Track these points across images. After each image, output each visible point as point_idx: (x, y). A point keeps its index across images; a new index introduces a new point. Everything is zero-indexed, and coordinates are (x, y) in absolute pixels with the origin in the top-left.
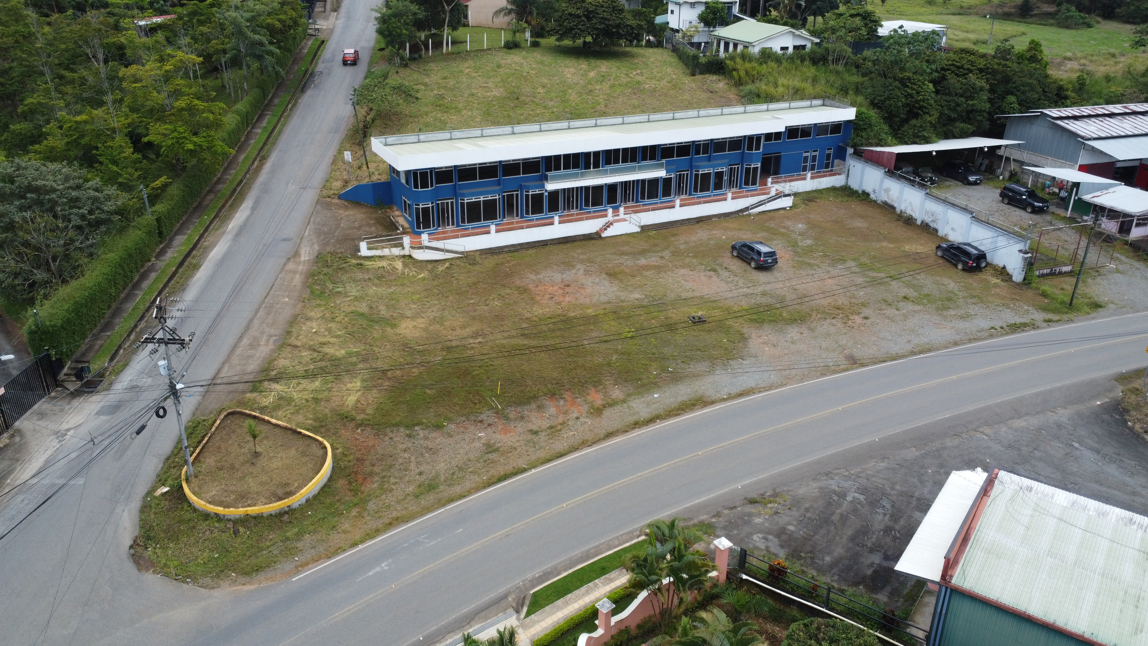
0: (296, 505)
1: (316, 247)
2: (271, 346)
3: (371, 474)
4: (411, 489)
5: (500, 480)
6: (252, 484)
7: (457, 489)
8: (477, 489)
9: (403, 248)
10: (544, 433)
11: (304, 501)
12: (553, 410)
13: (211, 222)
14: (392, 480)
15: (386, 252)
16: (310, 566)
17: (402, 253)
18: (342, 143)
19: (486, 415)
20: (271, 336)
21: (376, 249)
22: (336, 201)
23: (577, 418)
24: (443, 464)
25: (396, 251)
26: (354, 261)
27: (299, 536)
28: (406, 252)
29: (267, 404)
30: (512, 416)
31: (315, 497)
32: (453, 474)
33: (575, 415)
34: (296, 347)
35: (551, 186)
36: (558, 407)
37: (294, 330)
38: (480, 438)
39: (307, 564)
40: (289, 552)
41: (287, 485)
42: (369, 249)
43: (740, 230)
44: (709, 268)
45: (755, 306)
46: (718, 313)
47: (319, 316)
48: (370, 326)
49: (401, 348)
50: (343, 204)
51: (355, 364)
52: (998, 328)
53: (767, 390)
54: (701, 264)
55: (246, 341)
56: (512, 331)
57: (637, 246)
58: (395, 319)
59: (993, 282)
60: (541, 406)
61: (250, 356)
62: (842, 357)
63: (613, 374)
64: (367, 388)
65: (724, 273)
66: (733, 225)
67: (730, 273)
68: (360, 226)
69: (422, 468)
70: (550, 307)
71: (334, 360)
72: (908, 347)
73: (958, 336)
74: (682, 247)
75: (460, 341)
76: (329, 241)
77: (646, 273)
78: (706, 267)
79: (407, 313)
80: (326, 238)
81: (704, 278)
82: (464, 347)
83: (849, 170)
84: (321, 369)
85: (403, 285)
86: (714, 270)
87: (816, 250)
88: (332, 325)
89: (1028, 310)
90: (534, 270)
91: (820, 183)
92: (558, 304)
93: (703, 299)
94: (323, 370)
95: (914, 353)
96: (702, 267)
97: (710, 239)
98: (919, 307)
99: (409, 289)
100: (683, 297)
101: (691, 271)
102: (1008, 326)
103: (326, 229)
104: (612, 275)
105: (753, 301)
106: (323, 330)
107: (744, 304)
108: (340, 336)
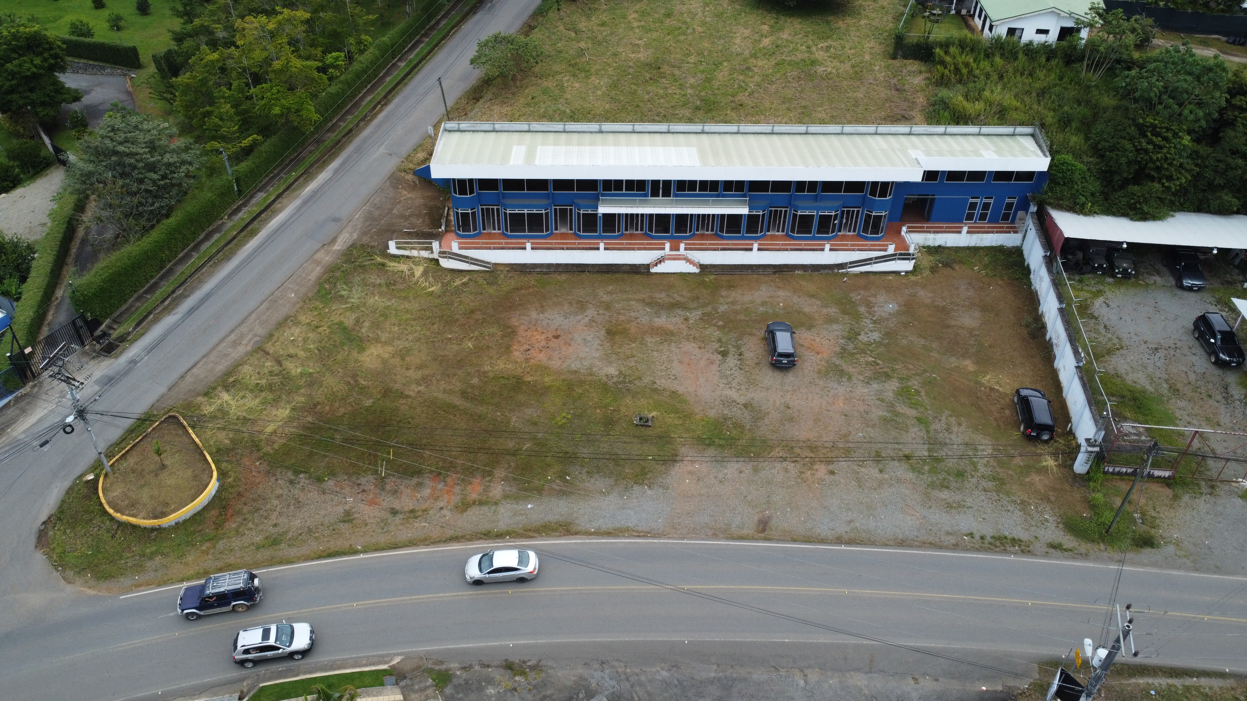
0: (166, 526)
1: (355, 236)
2: (249, 348)
3: (239, 512)
4: (258, 539)
5: (330, 555)
6: (145, 495)
7: (293, 552)
8: (307, 558)
9: (432, 252)
10: (401, 516)
11: (173, 523)
12: (427, 492)
13: (296, 180)
14: (250, 525)
15: (415, 253)
16: (142, 588)
17: (431, 256)
18: (460, 99)
19: (367, 480)
20: (256, 335)
21: (405, 249)
22: (410, 177)
23: (442, 508)
24: (299, 521)
25: (425, 254)
26: (379, 259)
27: (151, 557)
28: (435, 256)
29: (206, 412)
30: (388, 487)
31: (185, 521)
32: (300, 534)
33: (441, 504)
34: (267, 353)
35: (603, 209)
36: (434, 489)
37: (276, 334)
38: (346, 503)
39: (140, 586)
40: (139, 568)
41: (167, 504)
42: (398, 248)
43: (812, 296)
44: (722, 349)
45: (721, 420)
46: (671, 419)
47: (308, 321)
48: (342, 344)
49: (349, 379)
50: (414, 182)
51: (300, 387)
52: (977, 537)
53: (639, 536)
54: (720, 340)
55: (233, 337)
56: (457, 385)
57: (675, 295)
58: (369, 341)
59: (1044, 464)
60: (420, 485)
61: (226, 355)
62: (756, 519)
63: (510, 466)
64: (291, 419)
65: (732, 361)
66: (811, 287)
67: (739, 362)
68: (410, 216)
69: (280, 520)
70: (516, 362)
71: (286, 377)
72: (842, 529)
73: (915, 533)
74: (722, 308)
75: (404, 385)
76: (370, 230)
77: (648, 339)
78: (721, 347)
79: (384, 337)
80: (370, 225)
81: (703, 363)
82: (402, 393)
83: (1026, 231)
84: (270, 385)
85: (406, 298)
86: (724, 354)
87: (871, 351)
88: (311, 335)
89: (1047, 520)
90: (542, 306)
91: (982, 239)
92: (527, 360)
93: (674, 394)
94: (270, 388)
95: (839, 540)
96: (716, 345)
97: (764, 304)
98: (910, 475)
99: (407, 305)
100: (656, 386)
101: (700, 348)
102: (993, 537)
103: (377, 213)
104: (611, 333)
105: (726, 412)
106: (300, 339)
107: (712, 413)
108: (310, 350)
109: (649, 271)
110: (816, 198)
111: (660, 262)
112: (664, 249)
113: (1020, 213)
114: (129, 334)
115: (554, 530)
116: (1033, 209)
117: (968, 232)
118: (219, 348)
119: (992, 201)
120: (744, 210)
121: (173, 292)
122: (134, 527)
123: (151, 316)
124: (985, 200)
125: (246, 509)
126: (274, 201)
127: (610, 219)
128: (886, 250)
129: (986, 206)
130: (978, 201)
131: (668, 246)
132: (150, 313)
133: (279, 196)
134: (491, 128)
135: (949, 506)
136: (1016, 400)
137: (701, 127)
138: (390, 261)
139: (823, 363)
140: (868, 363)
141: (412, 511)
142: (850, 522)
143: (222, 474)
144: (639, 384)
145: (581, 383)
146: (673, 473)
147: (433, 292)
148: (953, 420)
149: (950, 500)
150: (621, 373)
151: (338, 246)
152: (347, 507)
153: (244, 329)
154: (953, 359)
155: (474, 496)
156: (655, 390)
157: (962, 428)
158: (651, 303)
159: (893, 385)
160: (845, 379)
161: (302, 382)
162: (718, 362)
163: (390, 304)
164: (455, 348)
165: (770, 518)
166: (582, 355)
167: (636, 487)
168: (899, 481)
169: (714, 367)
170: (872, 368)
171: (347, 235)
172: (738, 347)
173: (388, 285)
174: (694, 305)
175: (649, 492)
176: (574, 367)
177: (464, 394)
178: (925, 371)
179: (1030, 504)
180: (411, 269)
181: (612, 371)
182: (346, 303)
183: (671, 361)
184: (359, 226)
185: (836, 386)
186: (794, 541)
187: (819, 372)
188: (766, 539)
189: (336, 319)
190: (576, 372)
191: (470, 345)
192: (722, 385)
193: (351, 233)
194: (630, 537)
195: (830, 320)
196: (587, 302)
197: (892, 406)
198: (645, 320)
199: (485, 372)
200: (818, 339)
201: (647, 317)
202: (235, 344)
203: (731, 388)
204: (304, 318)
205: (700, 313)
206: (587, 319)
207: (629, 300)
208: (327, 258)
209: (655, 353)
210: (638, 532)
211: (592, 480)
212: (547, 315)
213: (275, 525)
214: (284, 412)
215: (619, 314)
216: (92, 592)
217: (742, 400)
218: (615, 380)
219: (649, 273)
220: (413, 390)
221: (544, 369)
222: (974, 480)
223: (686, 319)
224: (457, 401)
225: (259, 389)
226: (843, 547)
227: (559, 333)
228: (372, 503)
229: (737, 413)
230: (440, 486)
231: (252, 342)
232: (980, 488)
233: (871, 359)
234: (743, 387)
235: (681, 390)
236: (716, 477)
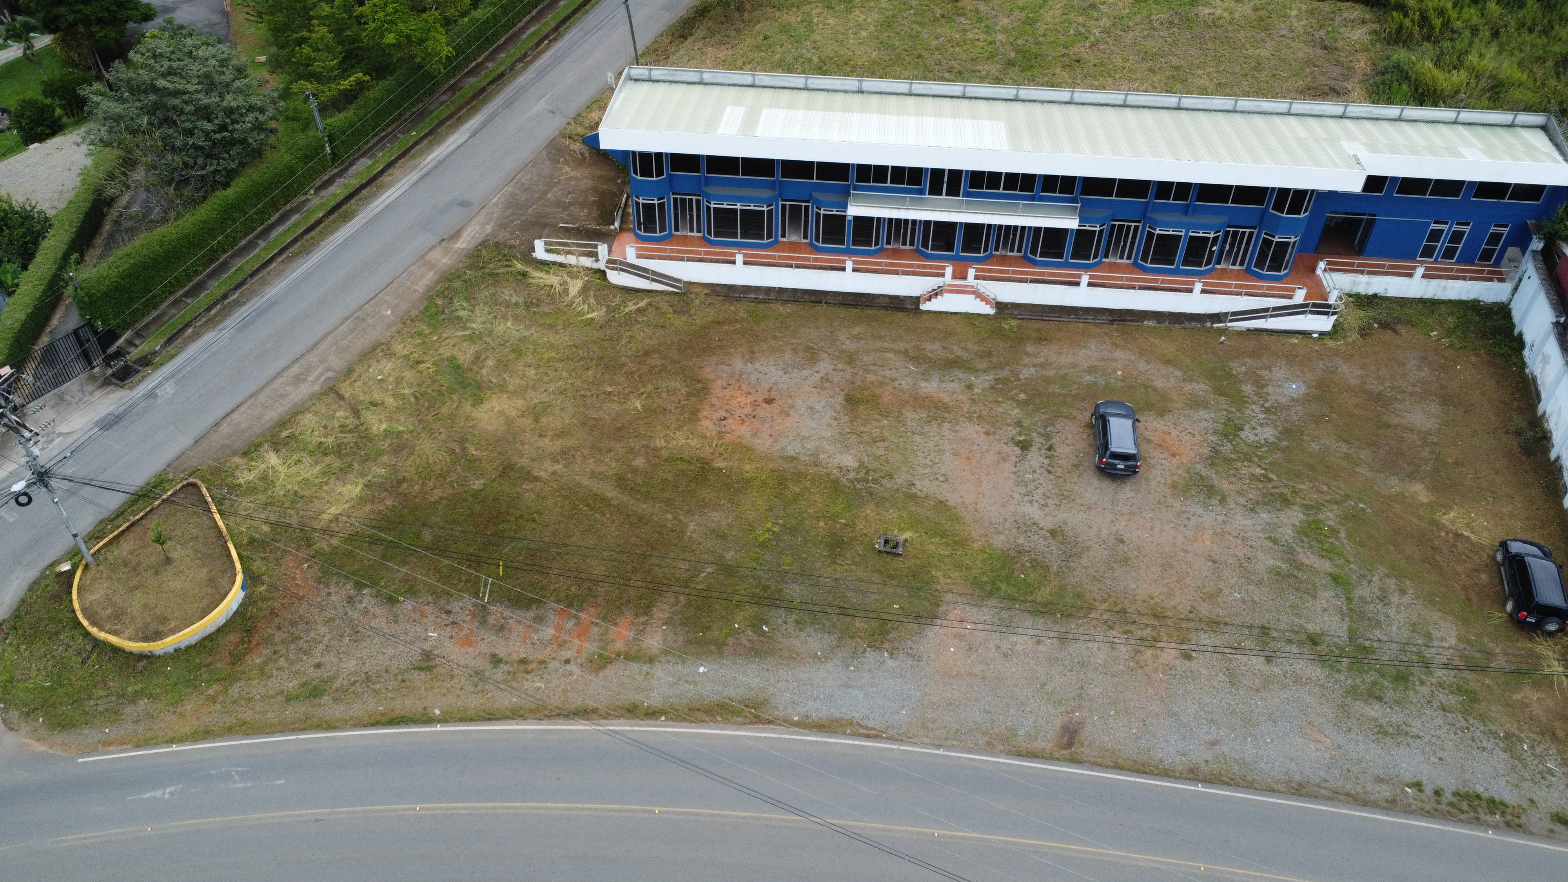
0: (161, 652)
1: (489, 229)
2: (316, 388)
3: (268, 641)
4: (291, 685)
5: (393, 722)
6: (135, 604)
7: (338, 711)
8: (359, 724)
9: (597, 260)
10: (506, 668)
11: (171, 650)
12: (549, 632)
13: (416, 143)
14: (282, 662)
15: (571, 260)
16: (112, 748)
17: (596, 266)
18: (661, 35)
19: (462, 605)
20: (328, 369)
21: (557, 252)
22: (577, 146)
23: (567, 661)
24: (354, 662)
25: (587, 262)
26: (519, 266)
27: (133, 700)
28: (601, 265)
29: (242, 481)
30: (491, 620)
31: (189, 648)
32: (353, 684)
33: (568, 654)
34: (342, 398)
35: (854, 210)
36: (559, 628)
37: (358, 370)
38: (426, 639)
39: (110, 744)
40: (114, 715)
41: (164, 620)
42: (548, 251)
43: (1168, 362)
44: (1022, 438)
45: (1013, 553)
46: (935, 546)
47: (406, 352)
48: (452, 391)
49: (454, 445)
50: (582, 154)
51: (381, 453)
52: (1429, 790)
53: (867, 736)
54: (1019, 424)
55: (295, 370)
56: (611, 466)
57: (955, 348)
58: (490, 388)
59: (1547, 671)
60: (540, 619)
61: (282, 396)
62: (1058, 723)
63: (678, 602)
64: (362, 500)
65: (1036, 458)
66: (1167, 348)
67: (1047, 461)
68: (570, 204)
69: (326, 659)
70: (704, 437)
71: (363, 435)
72: (1199, 755)
73: (1323, 773)
74: (1026, 373)
75: (533, 460)
76: (512, 222)
77: (910, 415)
78: (1020, 434)
79: (513, 383)
80: (512, 214)
81: (990, 458)
82: (529, 473)
83: (1520, 280)
84: (339, 446)
85: (552, 326)
86: (1025, 446)
87: (1260, 458)
88: (408, 374)
89: (1550, 772)
90: (752, 352)
91: (1445, 288)
92: (721, 434)
93: (941, 505)
94: (338, 450)
95: (1193, 775)
96: (1013, 431)
97: (1091, 370)
98: (1316, 672)
99: (552, 338)
100: (914, 490)
101: (987, 434)
102: (1456, 794)
103: (524, 197)
104: (852, 401)
105: (1021, 541)
106: (391, 379)
107: (999, 541)
108: (403, 397)
109: (918, 308)
110: (1186, 210)
111: (936, 295)
112: (943, 275)
113: (1512, 251)
114: (155, 353)
115: (737, 713)
116: (1537, 244)
117: (1424, 276)
118: (275, 385)
119: (1467, 229)
120: (1072, 223)
121: (225, 296)
122: (116, 650)
123: (190, 330)
124: (1456, 228)
125: (279, 636)
126: (382, 172)
127: (864, 224)
128: (1290, 297)
129: (1457, 237)
130: (1445, 227)
131: (949, 271)
132: (188, 325)
133: (390, 165)
134: (697, 79)
135: (1381, 732)
136: (1499, 557)
137: (1014, 91)
138: (536, 269)
139: (1181, 472)
140: (1253, 478)
141: (523, 661)
142: (1214, 743)
143: (252, 579)
144: (889, 486)
145: (800, 476)
146: (930, 634)
147: (592, 319)
148: (1391, 583)
149: (1383, 721)
150: (862, 464)
151: (463, 243)
152: (427, 646)
153: (313, 358)
154: (1394, 481)
155: (619, 645)
156: (913, 497)
157: (1407, 599)
158: (917, 358)
159: (1294, 516)
160: (1215, 501)
161: (385, 445)
162: (1014, 459)
163: (527, 334)
164: (616, 407)
165: (1081, 724)
166: (805, 432)
167: (870, 654)
168: (1297, 679)
169: (1008, 467)
170: (1261, 486)
171: (477, 227)
172: (1047, 437)
173: (528, 305)
174: (983, 365)
175: (890, 663)
176: (791, 451)
177: (620, 481)
178: (1347, 497)
179: (1520, 740)
180: (564, 284)
181: (849, 460)
182: (465, 328)
183: (941, 452)
184: (495, 216)
185: (1200, 511)
186: (1118, 767)
187: (1174, 486)
188: (1075, 761)
189: (446, 351)
190: (793, 459)
191: (638, 404)
192: (1017, 497)
193: (483, 225)
194: (853, 735)
195: (1196, 403)
196: (821, 349)
197: (1292, 551)
198: (905, 383)
199: (655, 449)
200: (1174, 433)
201: (909, 380)
202: (298, 380)
203: (1031, 502)
204: (400, 347)
205: (990, 378)
206: (818, 376)
207: (883, 350)
208: (444, 260)
209: (917, 438)
210: (867, 728)
211: (803, 635)
212: (757, 365)
213: (318, 666)
214: (353, 489)
215: (867, 371)
216: (39, 747)
217: (1048, 523)
218: (852, 475)
219: (917, 311)
220: (545, 469)
221: (745, 450)
222: (1425, 690)
223: (970, 387)
224: (610, 492)
225: (322, 450)
226: (1200, 788)
227: (773, 394)
228: (467, 642)
229: (1039, 543)
230: (570, 625)
231: (323, 379)
232: (1436, 703)
233: (1259, 471)
234: (1050, 502)
235: (953, 499)
236: (998, 648)
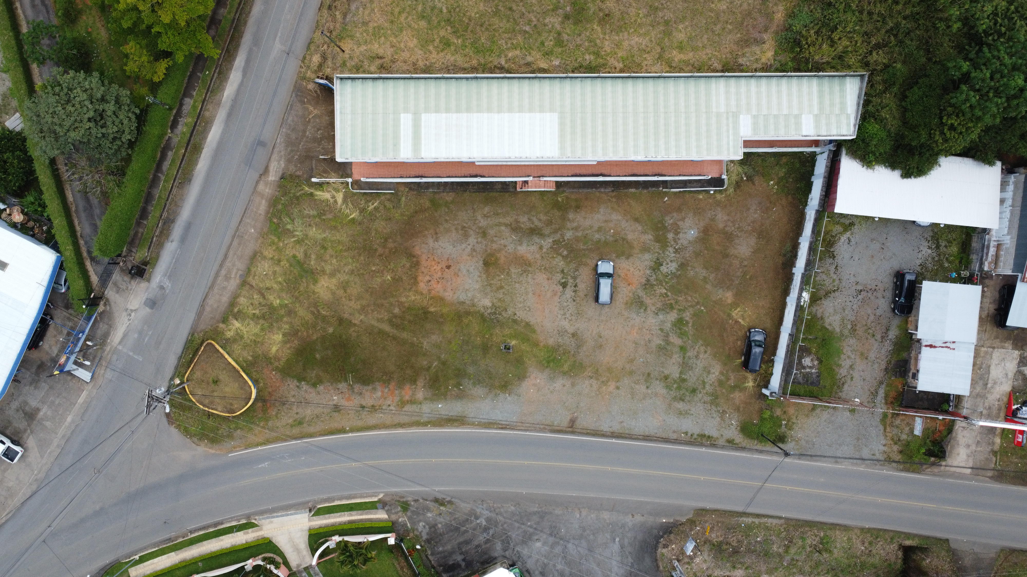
1: (282, 164)
2: (238, 282)
3: (274, 405)
7: (312, 430)
8: (322, 434)
10: (367, 410)
12: (379, 394)
14: (283, 413)
16: (238, 450)
19: (342, 386)
20: (238, 270)
24: (310, 411)
26: (307, 189)
29: (228, 336)
30: (356, 390)
32: (313, 419)
33: (389, 403)
34: (252, 286)
36: (382, 392)
37: (253, 269)
38: (334, 400)
39: (236, 448)
45: (556, 347)
46: (525, 347)
50: (316, 92)
51: (283, 316)
58: (318, 273)
68: (321, 139)
71: (272, 309)
72: (616, 428)
73: (656, 431)
76: (293, 157)
84: (263, 314)
85: (335, 228)
90: (436, 233)
93: (528, 325)
94: (263, 317)
95: (613, 435)
105: (559, 341)
109: (515, 188)
114: (147, 258)
115: (455, 422)
118: (218, 282)
121: (161, 217)
122: (218, 415)
126: (202, 109)
133: (204, 102)
135: (680, 413)
138: (316, 189)
139: (631, 294)
140: (661, 295)
141: (373, 406)
142: (621, 422)
144: (505, 316)
145: (468, 313)
146: (524, 385)
147: (353, 219)
148: (702, 349)
150: (493, 305)
151: (273, 177)
152: (335, 403)
153: (228, 264)
155: (407, 398)
156: (515, 321)
158: (515, 228)
160: (642, 310)
161: (282, 312)
163: (325, 235)
164: (379, 280)
165: (577, 418)
167: (502, 396)
171: (276, 163)
173: (320, 215)
174: (547, 231)
175: (509, 398)
176: (461, 298)
177: (390, 322)
178: (698, 303)
179: (726, 413)
180: (333, 197)
181: (487, 302)
182: (294, 236)
184: (283, 153)
185: (635, 316)
186: (588, 434)
187: (626, 304)
188: (573, 433)
189: (289, 252)
190: (464, 303)
191: (389, 277)
192: (560, 316)
193: (279, 161)
195: (645, 249)
196: (469, 228)
198: (510, 248)
199: (401, 302)
200: (632, 269)
201: (512, 245)
202: (227, 278)
203: (565, 318)
204: (267, 253)
205: (551, 240)
206: (469, 247)
207: (500, 224)
208: (267, 190)
210: (502, 424)
211: (476, 389)
212: (440, 243)
213: (297, 413)
214: (278, 337)
215: (493, 241)
216: (213, 451)
217: (571, 330)
218: (489, 311)
219: (515, 193)
220: (357, 319)
221: (441, 300)
222: (700, 396)
223: (541, 248)
224: (386, 328)
225: (256, 317)
226: (614, 441)
228: (349, 399)
229: (567, 340)
230: (386, 390)
231: (238, 276)
232: (703, 401)
234: (573, 318)
235: (532, 321)
236: (549, 389)
